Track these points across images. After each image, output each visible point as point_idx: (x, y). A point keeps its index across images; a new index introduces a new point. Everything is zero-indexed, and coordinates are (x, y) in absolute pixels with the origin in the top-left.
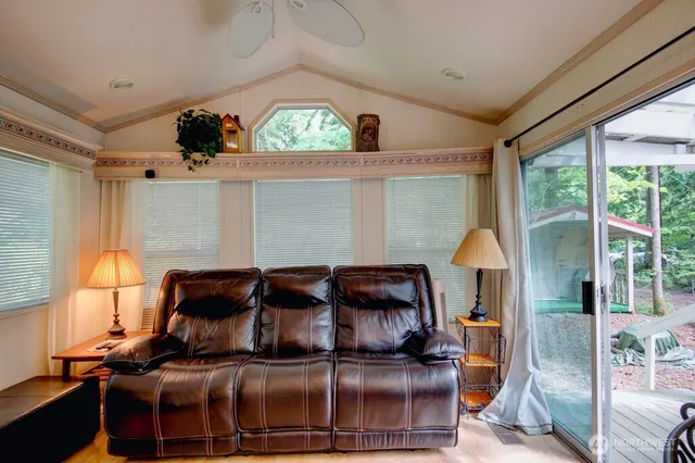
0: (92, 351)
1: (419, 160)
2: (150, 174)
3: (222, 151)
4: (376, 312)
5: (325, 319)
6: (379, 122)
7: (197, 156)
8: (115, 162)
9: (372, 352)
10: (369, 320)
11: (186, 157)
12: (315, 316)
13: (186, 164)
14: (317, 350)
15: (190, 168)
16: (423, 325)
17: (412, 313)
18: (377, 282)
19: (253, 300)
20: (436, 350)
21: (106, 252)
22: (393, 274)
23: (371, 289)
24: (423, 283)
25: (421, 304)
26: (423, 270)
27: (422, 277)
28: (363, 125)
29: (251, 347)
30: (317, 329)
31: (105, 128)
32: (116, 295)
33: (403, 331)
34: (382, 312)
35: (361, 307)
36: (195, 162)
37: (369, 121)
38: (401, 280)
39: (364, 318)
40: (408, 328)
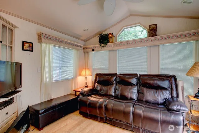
0: (80, 90)
1: (173, 37)
2: (93, 50)
3: (109, 43)
4: (153, 90)
5: (135, 90)
6: (157, 27)
7: (103, 45)
8: (87, 48)
9: (150, 103)
10: (150, 92)
11: (100, 45)
12: (131, 88)
13: (101, 47)
14: (131, 99)
15: (101, 48)
16: (172, 97)
17: (168, 92)
18: (154, 80)
19: (114, 82)
20: (175, 108)
21: (84, 68)
22: (161, 78)
23: (151, 82)
24: (174, 82)
25: (172, 89)
26: (174, 77)
27: (173, 79)
28: (150, 28)
29: (113, 94)
30: (132, 92)
31: (85, 41)
32: (86, 78)
33: (163, 98)
34: (155, 90)
35: (147, 88)
36: (102, 46)
37: (152, 26)
38: (164, 80)
39: (148, 92)
40: (165, 97)
